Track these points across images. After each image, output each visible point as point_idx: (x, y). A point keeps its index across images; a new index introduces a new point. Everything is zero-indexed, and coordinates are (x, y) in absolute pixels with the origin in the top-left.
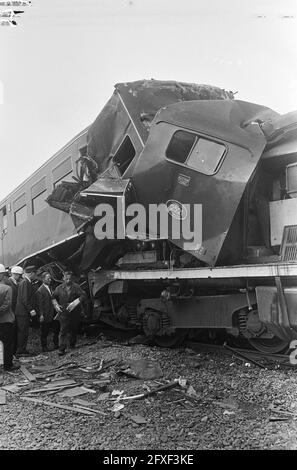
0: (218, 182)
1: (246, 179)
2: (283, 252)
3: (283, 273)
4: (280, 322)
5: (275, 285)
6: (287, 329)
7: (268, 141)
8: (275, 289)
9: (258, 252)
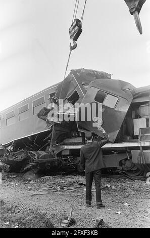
0: (116, 111)
1: (126, 110)
2: (140, 138)
3: (143, 145)
4: (142, 162)
5: (139, 149)
6: (144, 165)
7: (133, 96)
8: (139, 151)
9: (128, 138)
